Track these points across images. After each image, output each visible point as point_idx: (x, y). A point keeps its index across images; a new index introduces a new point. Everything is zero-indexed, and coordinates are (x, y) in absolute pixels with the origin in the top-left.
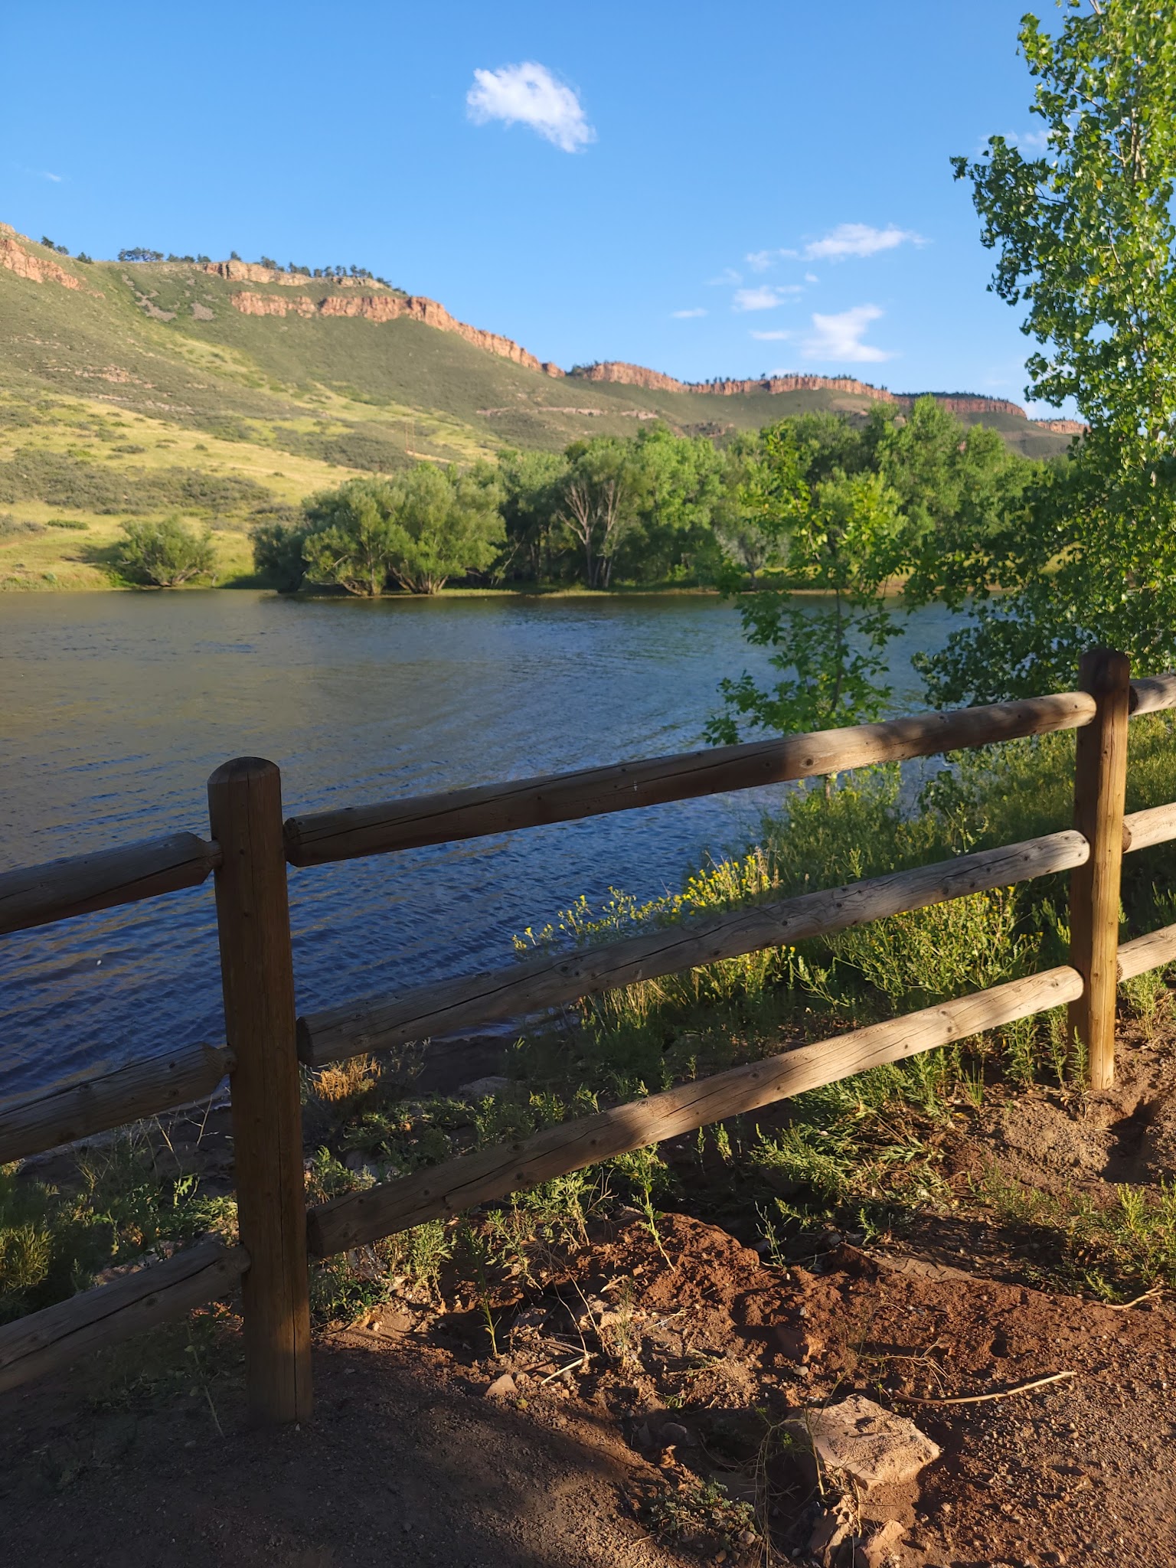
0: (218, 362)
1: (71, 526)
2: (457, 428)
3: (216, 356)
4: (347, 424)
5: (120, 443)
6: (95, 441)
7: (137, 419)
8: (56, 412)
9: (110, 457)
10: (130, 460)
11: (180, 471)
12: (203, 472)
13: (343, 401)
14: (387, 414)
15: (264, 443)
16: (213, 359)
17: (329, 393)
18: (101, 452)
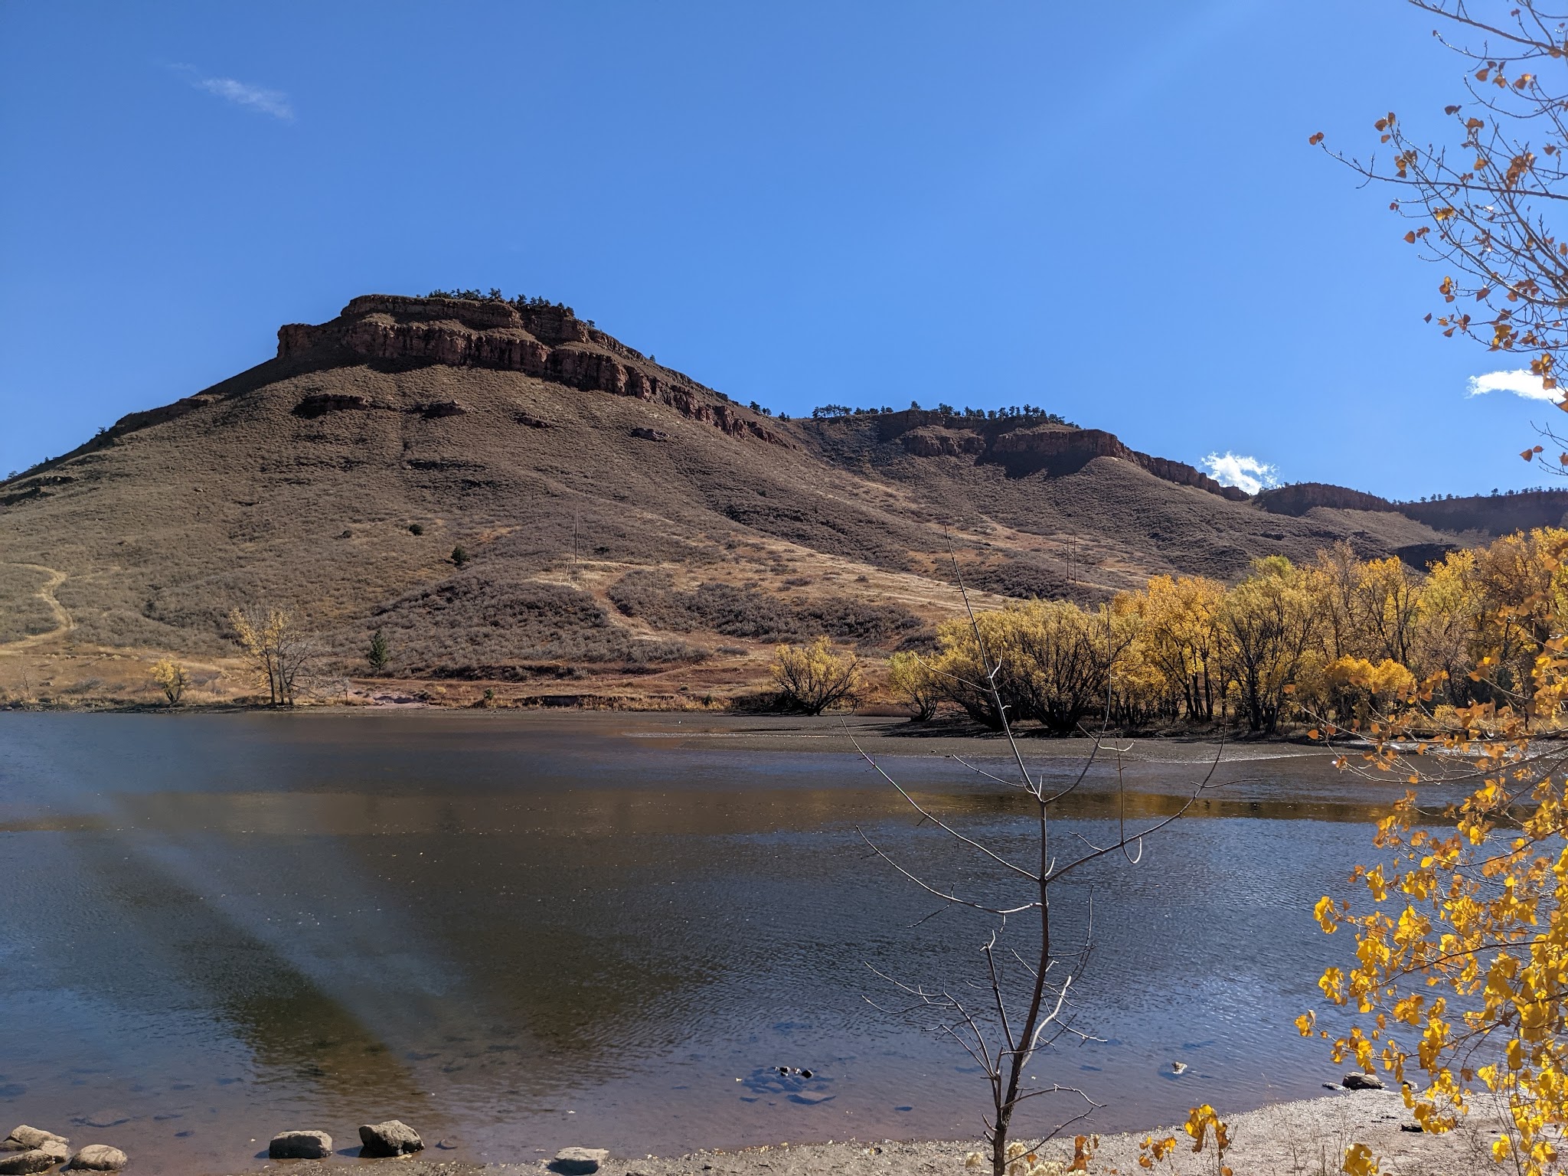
0: (892, 500)
1: (734, 653)
2: (1125, 555)
3: (891, 496)
4: (1006, 553)
5: (791, 578)
6: (769, 575)
7: (808, 555)
8: (740, 550)
9: (780, 590)
10: (795, 592)
11: (839, 601)
12: (860, 601)
13: (1008, 532)
14: (1052, 543)
15: (925, 573)
16: (885, 498)
17: (995, 525)
18: (771, 584)
